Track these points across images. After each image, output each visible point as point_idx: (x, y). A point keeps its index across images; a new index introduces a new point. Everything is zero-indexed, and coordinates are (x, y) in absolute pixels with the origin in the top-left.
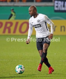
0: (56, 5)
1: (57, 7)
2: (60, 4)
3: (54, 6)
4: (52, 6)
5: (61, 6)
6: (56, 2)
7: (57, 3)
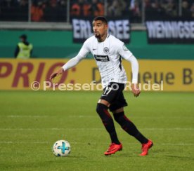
0: (76, 28)
1: (79, 31)
2: (83, 25)
3: (72, 30)
4: (69, 30)
5: (87, 30)
6: (75, 22)
7: (78, 25)
